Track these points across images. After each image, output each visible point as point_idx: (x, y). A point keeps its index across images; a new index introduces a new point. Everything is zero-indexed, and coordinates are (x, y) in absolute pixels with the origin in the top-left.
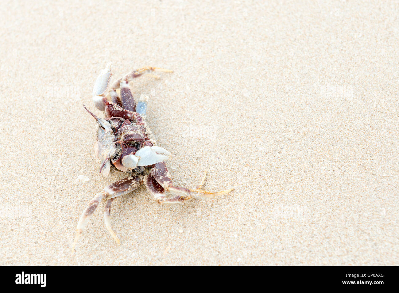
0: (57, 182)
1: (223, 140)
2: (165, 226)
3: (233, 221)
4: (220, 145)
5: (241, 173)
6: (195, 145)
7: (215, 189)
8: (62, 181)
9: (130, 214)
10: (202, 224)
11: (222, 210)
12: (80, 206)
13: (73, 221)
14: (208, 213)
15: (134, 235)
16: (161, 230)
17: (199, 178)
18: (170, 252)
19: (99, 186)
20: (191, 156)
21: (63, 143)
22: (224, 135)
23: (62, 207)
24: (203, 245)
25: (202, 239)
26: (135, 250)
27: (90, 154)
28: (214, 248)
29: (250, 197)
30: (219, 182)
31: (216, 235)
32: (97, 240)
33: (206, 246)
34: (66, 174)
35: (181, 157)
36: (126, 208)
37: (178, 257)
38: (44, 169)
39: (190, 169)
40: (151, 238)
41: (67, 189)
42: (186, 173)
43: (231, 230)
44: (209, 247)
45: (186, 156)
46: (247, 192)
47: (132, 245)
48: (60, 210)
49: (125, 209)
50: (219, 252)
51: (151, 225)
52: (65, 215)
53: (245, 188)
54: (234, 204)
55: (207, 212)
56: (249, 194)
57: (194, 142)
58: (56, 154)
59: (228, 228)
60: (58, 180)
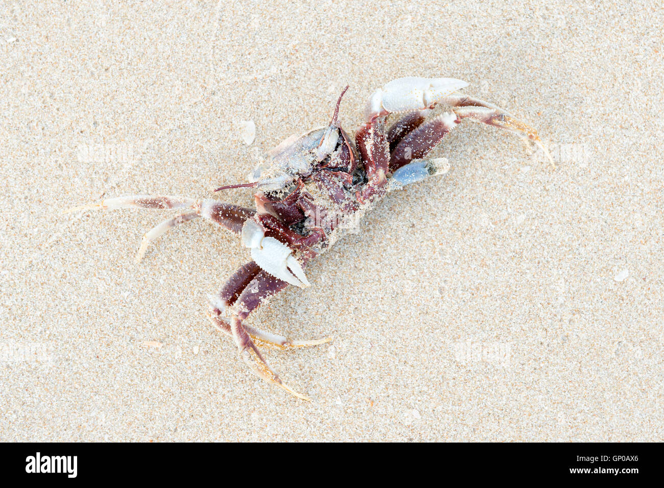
0: (229, 91)
1: (416, 337)
2: (198, 320)
3: (245, 427)
4: (401, 336)
5: (351, 399)
6: (388, 292)
7: (301, 370)
8: (233, 98)
9: (202, 249)
10: (222, 378)
11: (261, 400)
12: (192, 156)
13: (158, 161)
14: (247, 379)
15: (164, 277)
16: (188, 315)
17: (315, 331)
18: (151, 350)
19: (243, 167)
20: (359, 295)
21: (314, 54)
22: (428, 335)
23: (179, 127)
24: (182, 398)
25: (192, 392)
26: (137, 292)
27: (307, 116)
28: (181, 419)
29: (302, 435)
30: (317, 371)
31: (208, 410)
32: (135, 219)
33: (181, 404)
34: (248, 97)
35: (352, 281)
36: (214, 236)
37: (145, 367)
38: (247, 53)
39: (331, 308)
40: (167, 307)
41: (218, 116)
42: (320, 305)
43: (226, 431)
44: (180, 410)
45: (356, 288)
46: (312, 426)
47: (145, 282)
48: (172, 127)
49: (210, 236)
50: (176, 430)
51: (193, 295)
52: (164, 141)
53: (319, 420)
54: (279, 414)
55: (250, 376)
56: (308, 432)
57: (394, 287)
58: (287, 54)
59: (228, 425)
60: (231, 89)
